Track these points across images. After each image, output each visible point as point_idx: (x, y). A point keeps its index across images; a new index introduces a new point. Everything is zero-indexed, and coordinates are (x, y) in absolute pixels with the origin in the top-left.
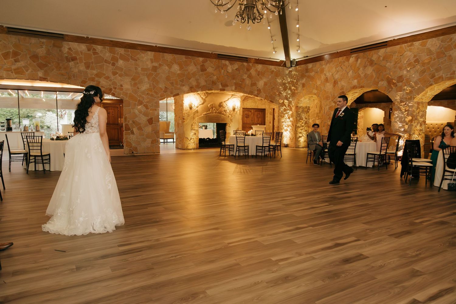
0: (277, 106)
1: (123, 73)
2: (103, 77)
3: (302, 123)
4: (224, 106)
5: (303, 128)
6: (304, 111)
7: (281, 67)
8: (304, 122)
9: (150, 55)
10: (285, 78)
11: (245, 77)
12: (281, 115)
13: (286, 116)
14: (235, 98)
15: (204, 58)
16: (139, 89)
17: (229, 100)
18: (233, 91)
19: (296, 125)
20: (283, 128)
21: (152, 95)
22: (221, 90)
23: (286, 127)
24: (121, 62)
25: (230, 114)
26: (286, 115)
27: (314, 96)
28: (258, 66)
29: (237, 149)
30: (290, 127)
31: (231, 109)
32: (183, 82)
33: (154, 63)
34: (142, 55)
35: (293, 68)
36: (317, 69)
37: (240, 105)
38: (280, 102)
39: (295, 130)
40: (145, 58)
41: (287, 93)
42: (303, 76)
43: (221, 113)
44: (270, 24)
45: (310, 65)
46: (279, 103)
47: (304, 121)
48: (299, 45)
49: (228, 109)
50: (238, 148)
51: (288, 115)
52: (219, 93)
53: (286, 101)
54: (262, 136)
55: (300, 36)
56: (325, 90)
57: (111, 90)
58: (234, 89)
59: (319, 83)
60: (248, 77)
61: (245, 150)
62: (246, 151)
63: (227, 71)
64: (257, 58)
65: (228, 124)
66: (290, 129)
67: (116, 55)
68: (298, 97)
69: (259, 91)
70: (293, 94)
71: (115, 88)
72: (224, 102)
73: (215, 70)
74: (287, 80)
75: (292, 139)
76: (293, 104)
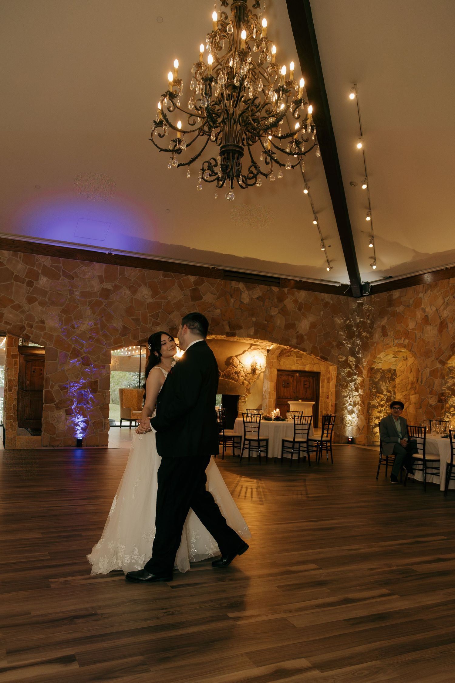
0: (334, 367)
1: (47, 300)
2: (9, 307)
3: (382, 400)
4: (235, 364)
5: (383, 408)
6: (386, 377)
7: (342, 297)
8: (385, 398)
9: (98, 268)
10: (350, 316)
11: (274, 312)
12: (342, 385)
13: (350, 386)
14: (255, 350)
15: (198, 277)
16: (74, 328)
17: (245, 353)
18: (251, 337)
19: (369, 404)
20: (346, 407)
21: (98, 341)
22: (228, 334)
23: (351, 407)
24: (43, 281)
25: (245, 379)
26: (352, 384)
27: (404, 350)
28: (299, 293)
29: (244, 445)
30: (357, 406)
31: (248, 370)
32: (157, 319)
33: (104, 284)
34: (83, 268)
35: (365, 298)
36: (409, 300)
37: (265, 363)
38: (341, 360)
39: (368, 412)
40: (90, 274)
41: (353, 343)
42: (382, 313)
43: (229, 376)
44: (318, 215)
45: (396, 294)
46: (339, 361)
47: (385, 395)
48: (374, 256)
49: (242, 369)
50: (247, 442)
51: (355, 384)
52: (227, 339)
53: (352, 359)
54: (293, 422)
55: (375, 239)
56: (422, 339)
57: (22, 328)
58: (252, 334)
59: (411, 325)
60: (279, 312)
61: (259, 446)
62: (262, 449)
63: (240, 301)
64: (298, 279)
65: (242, 397)
66: (359, 410)
67: (35, 268)
68: (374, 352)
69: (300, 338)
70: (366, 346)
71: (31, 326)
72: (236, 356)
73: (218, 298)
74: (354, 320)
75: (361, 429)
76: (365, 364)
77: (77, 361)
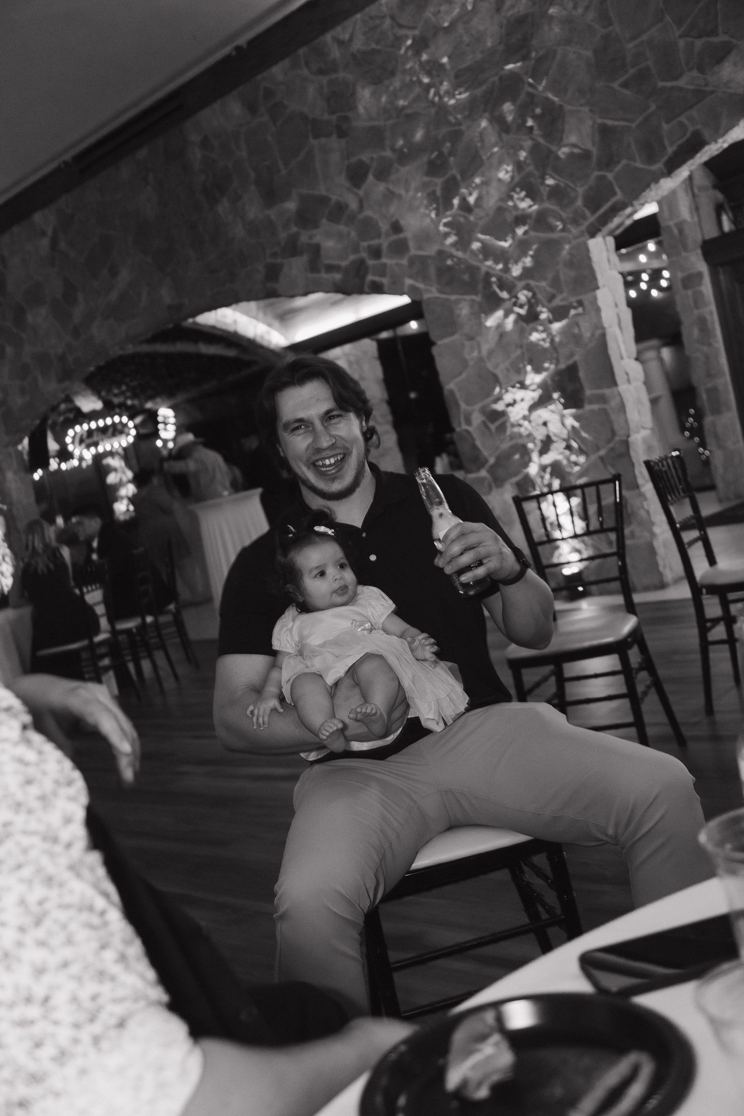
77: (506, 315)
